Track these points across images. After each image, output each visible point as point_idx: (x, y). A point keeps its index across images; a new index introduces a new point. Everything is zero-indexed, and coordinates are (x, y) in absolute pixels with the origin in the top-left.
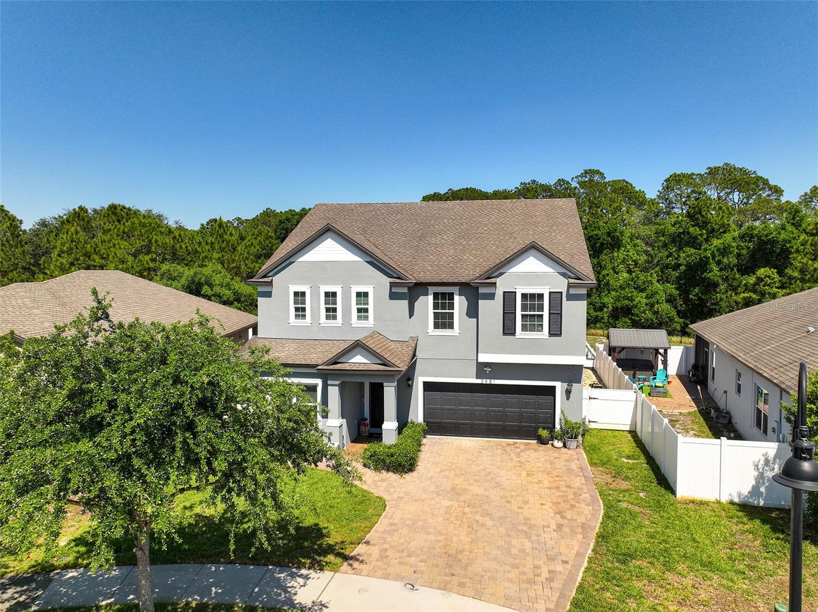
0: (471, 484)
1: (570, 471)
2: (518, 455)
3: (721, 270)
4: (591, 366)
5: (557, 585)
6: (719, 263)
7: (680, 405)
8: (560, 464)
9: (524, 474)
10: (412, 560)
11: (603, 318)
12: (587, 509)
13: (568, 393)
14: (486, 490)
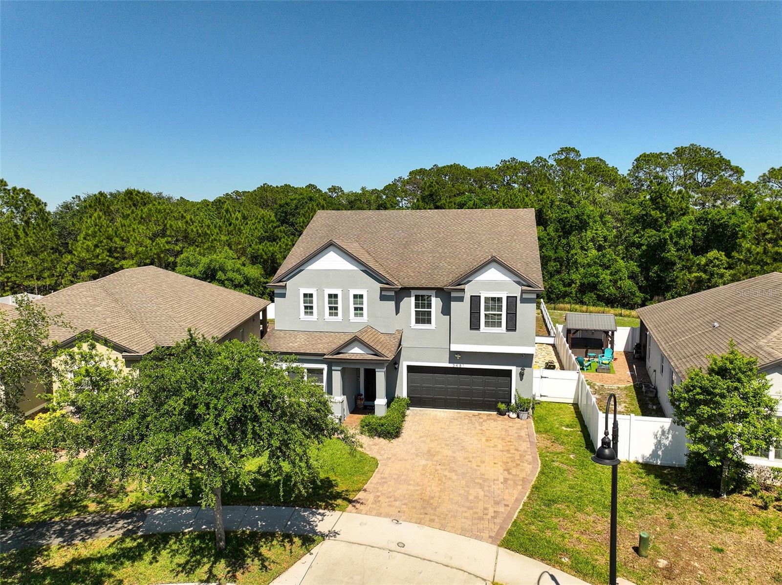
0: (442, 448)
1: (520, 437)
2: (481, 424)
3: (678, 250)
4: (552, 343)
5: (498, 521)
6: (676, 244)
7: (620, 380)
8: (513, 431)
9: (484, 439)
10: (398, 503)
11: (571, 293)
12: (528, 468)
13: (521, 375)
14: (454, 452)
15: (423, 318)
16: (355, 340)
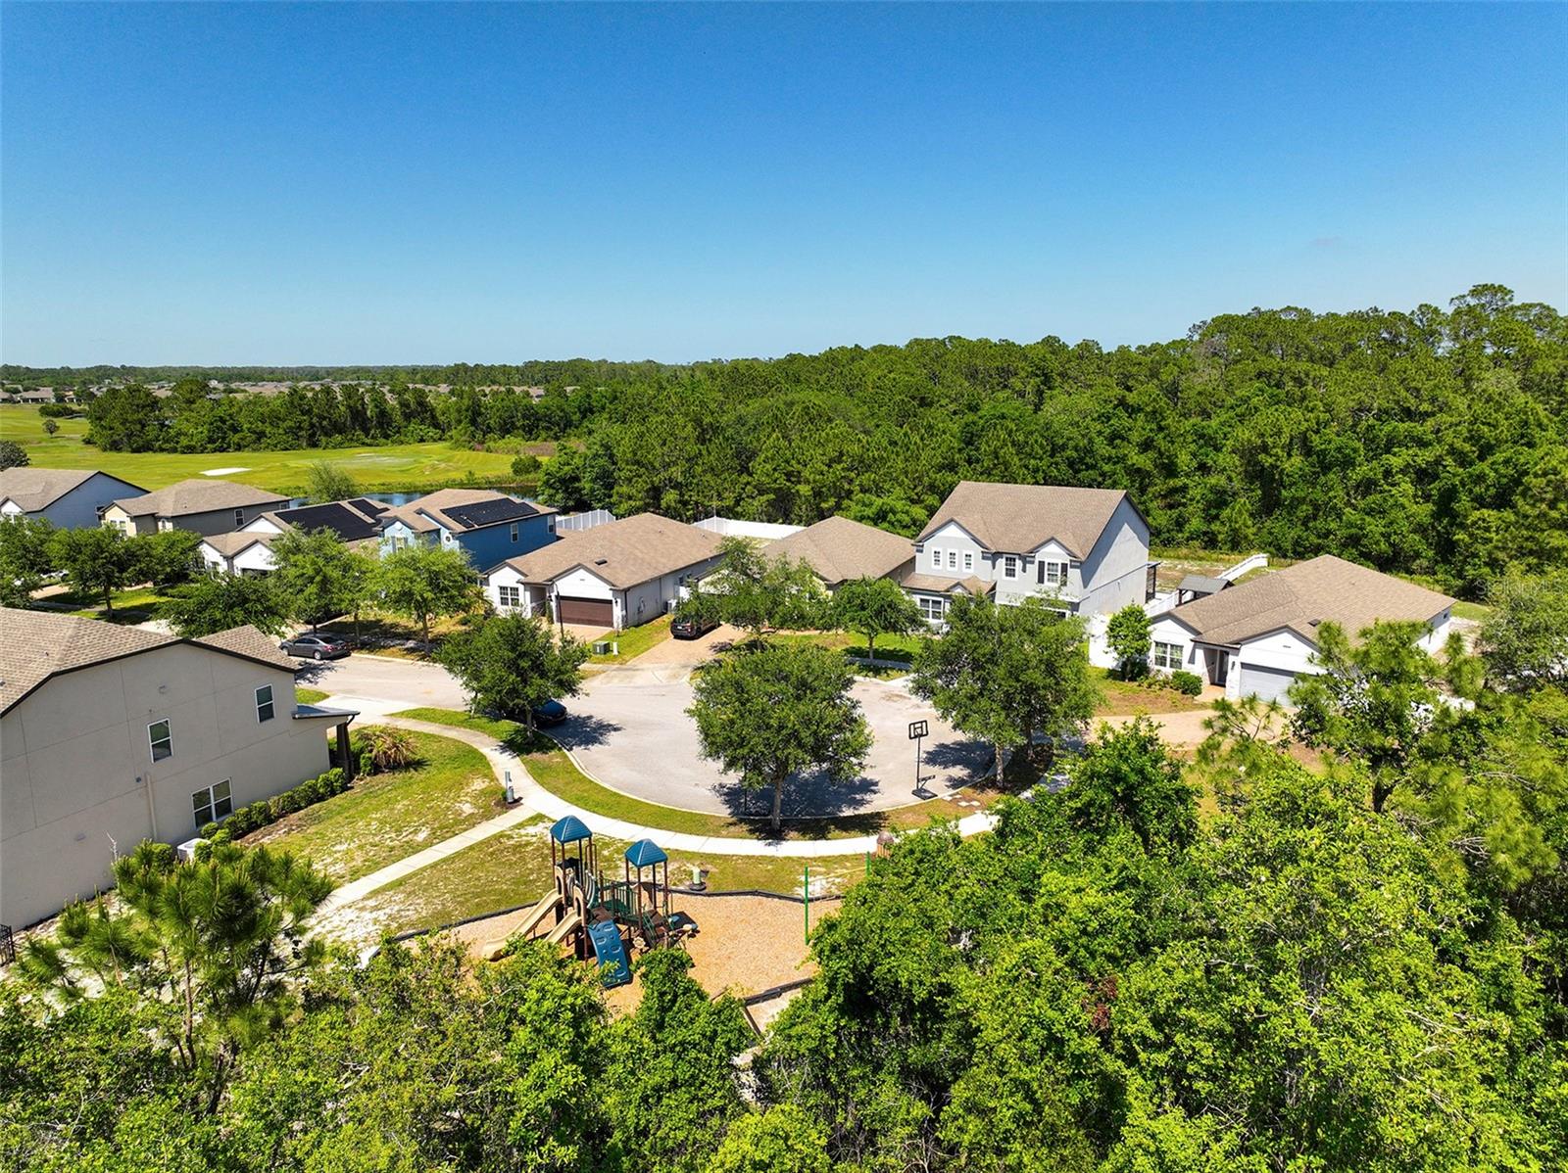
15: (1010, 573)
16: (958, 584)
